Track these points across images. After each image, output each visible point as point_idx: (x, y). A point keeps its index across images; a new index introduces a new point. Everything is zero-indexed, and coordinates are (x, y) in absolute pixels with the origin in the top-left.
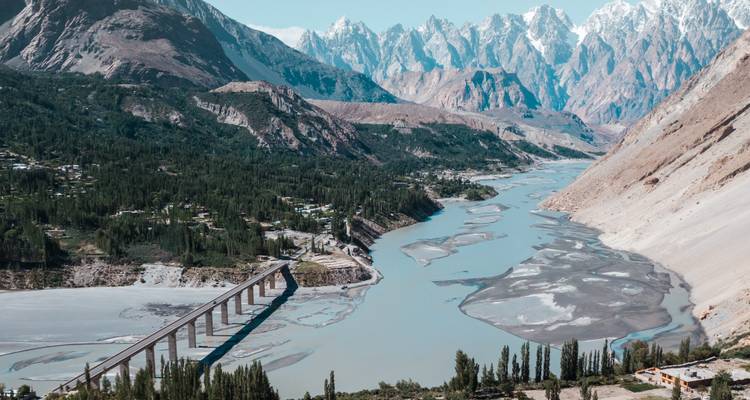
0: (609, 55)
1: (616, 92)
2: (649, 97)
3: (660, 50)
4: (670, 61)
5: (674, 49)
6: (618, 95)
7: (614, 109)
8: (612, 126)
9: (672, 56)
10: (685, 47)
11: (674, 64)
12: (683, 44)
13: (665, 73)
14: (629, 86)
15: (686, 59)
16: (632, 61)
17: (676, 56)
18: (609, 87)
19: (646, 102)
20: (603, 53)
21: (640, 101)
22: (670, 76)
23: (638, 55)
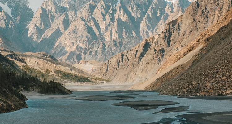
0: (63, 16)
1: (73, 43)
2: (101, 46)
3: (104, 12)
4: (112, 20)
5: (114, 11)
6: (75, 45)
7: (75, 57)
8: (82, 65)
9: (113, 16)
10: (122, 10)
11: (116, 22)
12: (120, 8)
13: (109, 30)
14: (83, 39)
15: (124, 18)
16: (83, 19)
17: (116, 16)
18: (67, 40)
19: (100, 50)
20: (59, 14)
21: (95, 49)
22: (114, 31)
23: (87, 15)
